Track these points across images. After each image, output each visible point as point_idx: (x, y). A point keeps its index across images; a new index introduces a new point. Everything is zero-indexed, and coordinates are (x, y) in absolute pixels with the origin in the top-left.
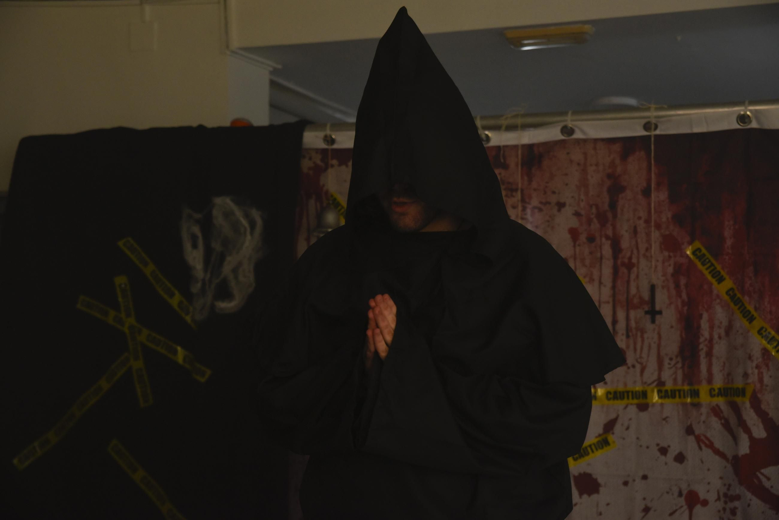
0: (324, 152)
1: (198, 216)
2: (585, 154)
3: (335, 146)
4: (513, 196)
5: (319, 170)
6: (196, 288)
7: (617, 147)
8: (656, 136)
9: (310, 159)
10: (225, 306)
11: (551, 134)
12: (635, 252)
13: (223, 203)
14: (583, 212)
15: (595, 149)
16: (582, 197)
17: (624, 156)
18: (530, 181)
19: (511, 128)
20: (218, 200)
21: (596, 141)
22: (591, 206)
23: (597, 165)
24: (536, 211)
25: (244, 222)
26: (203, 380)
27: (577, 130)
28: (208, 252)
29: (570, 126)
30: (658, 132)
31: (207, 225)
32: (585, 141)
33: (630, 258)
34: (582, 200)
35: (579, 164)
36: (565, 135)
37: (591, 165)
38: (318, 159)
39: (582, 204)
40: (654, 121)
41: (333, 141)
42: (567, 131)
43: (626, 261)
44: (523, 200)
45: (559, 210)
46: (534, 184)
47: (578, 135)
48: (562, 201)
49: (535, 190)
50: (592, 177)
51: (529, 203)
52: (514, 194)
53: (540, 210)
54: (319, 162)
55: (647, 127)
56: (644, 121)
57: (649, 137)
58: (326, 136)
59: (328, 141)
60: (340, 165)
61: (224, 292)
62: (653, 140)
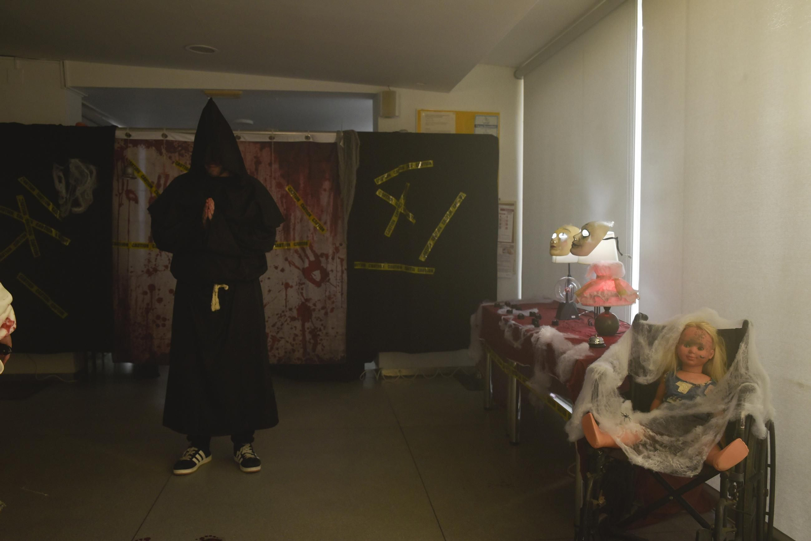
0: (126, 141)
1: (61, 168)
2: (246, 148)
3: (131, 138)
5: (123, 149)
6: (62, 202)
7: (258, 146)
9: (119, 143)
10: (77, 210)
13: (75, 162)
15: (249, 145)
17: (261, 149)
20: (72, 161)
21: (250, 142)
23: (250, 153)
25: (87, 171)
26: (66, 244)
27: (242, 137)
28: (68, 185)
30: (275, 140)
31: (66, 172)
32: (245, 142)
38: (122, 143)
40: (273, 136)
47: (242, 139)
54: (123, 145)
55: (270, 138)
56: (269, 136)
57: (271, 142)
58: (126, 134)
59: (128, 136)
60: (134, 146)
61: (76, 203)
62: (273, 143)
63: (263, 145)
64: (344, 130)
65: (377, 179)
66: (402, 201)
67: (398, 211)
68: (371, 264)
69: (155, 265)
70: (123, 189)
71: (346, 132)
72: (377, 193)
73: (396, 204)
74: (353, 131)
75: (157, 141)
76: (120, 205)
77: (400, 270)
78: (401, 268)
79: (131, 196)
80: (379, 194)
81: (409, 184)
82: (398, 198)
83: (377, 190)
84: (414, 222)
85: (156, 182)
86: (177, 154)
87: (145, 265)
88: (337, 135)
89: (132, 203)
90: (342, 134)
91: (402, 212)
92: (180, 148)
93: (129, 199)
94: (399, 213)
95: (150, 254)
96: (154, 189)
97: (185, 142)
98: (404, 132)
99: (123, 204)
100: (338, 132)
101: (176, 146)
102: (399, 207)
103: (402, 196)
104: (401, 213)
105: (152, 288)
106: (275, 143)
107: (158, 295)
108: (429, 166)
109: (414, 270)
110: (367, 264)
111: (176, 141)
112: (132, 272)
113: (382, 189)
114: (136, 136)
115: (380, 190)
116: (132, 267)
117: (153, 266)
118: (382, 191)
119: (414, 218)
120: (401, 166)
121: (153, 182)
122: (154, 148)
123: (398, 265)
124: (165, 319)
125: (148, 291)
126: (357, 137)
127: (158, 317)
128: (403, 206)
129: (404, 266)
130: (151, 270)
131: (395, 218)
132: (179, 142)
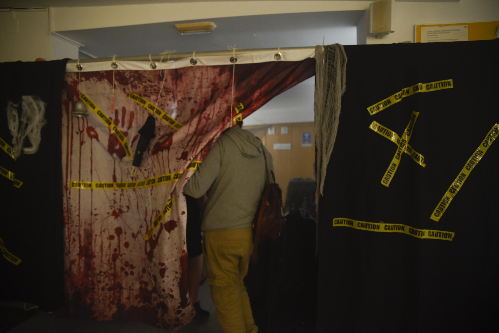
0: (77, 73)
1: (16, 105)
2: (202, 74)
3: (83, 71)
4: (169, 95)
5: (76, 83)
6: (14, 141)
7: (217, 70)
8: (236, 65)
9: (71, 77)
10: (28, 150)
11: (185, 63)
12: (212, 112)
13: (28, 99)
14: (198, 101)
15: (207, 71)
16: (199, 94)
17: (220, 74)
18: (177, 87)
19: (165, 61)
20: (24, 97)
21: (207, 67)
22: (202, 98)
23: (207, 79)
24: (180, 102)
25: (36, 107)
26: (18, 187)
27: (198, 61)
28: (21, 123)
29: (195, 59)
30: (237, 63)
31: (20, 111)
32: (202, 67)
33: (209, 115)
34: (198, 95)
35: (199, 78)
36: (192, 63)
37: (205, 79)
38: (75, 77)
39: (199, 97)
40: (235, 57)
41: (81, 68)
42: (193, 62)
43: (206, 116)
44: (173, 97)
45: (189, 101)
46: (179, 89)
47: (199, 64)
48: (190, 96)
49: (179, 92)
50: (204, 84)
51: (176, 98)
52: (169, 93)
53: (181, 102)
54: (75, 79)
55: (232, 60)
56: (230, 57)
57: (232, 65)
58: (77, 66)
59: (79, 68)
60: (86, 80)
61: (27, 143)
62: (234, 66)
63: (222, 69)
64: (326, 44)
65: (372, 107)
66: (406, 137)
67: (400, 152)
68: (361, 222)
69: (120, 206)
70: (83, 127)
71: (327, 47)
72: (371, 127)
73: (398, 141)
74: (338, 45)
75: (107, 72)
76: (82, 143)
77: (400, 231)
78: (403, 228)
79: (92, 133)
80: (374, 127)
81: (417, 114)
82: (400, 134)
83: (371, 123)
84: (424, 166)
85: (114, 118)
86: (130, 86)
87: (110, 206)
88: (316, 51)
89: (94, 140)
90: (323, 49)
91: (406, 152)
92: (132, 79)
93: (91, 137)
94: (401, 154)
95: (114, 194)
96: (113, 125)
97: (136, 72)
98: (410, 43)
99: (85, 142)
100: (317, 48)
101: (128, 77)
102: (402, 145)
103: (406, 131)
104: (404, 153)
105: (119, 231)
106: (237, 66)
107: (125, 239)
108: (447, 87)
109: (423, 234)
110: (356, 222)
111: (127, 71)
112: (96, 215)
113: (377, 121)
114: (88, 67)
115: (375, 122)
116: (96, 209)
117: (119, 208)
118: (378, 124)
119: (425, 162)
120: (405, 89)
121: (111, 118)
122: (106, 80)
123: (398, 225)
124: (132, 267)
125: (115, 235)
126: (344, 51)
127: (127, 264)
128: (406, 145)
129: (407, 228)
130: (117, 211)
131: (396, 161)
132: (131, 71)
